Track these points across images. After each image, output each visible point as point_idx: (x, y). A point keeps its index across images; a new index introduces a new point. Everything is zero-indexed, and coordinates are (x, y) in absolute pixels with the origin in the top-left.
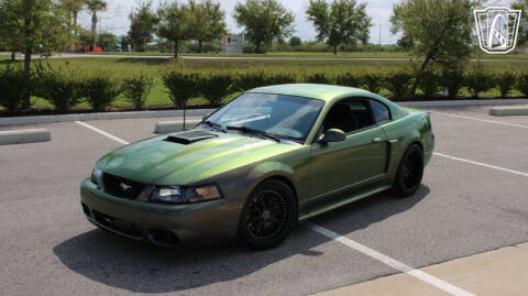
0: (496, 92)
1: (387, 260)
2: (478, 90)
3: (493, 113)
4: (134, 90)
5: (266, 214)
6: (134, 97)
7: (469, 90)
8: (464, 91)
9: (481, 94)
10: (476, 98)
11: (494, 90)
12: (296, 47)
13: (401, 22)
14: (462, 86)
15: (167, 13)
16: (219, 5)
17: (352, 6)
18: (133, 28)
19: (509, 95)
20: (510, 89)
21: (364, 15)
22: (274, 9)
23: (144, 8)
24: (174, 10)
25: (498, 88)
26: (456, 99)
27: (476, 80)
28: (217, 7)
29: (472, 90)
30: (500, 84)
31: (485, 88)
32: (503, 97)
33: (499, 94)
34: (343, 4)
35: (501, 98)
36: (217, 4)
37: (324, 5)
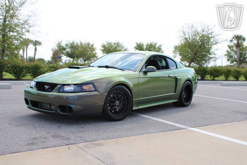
0: (222, 77)
1: (177, 125)
2: (215, 76)
3: (222, 85)
5: (117, 103)
7: (210, 76)
8: (208, 77)
9: (216, 78)
10: (213, 80)
13: (178, 53)
14: (207, 75)
15: (69, 45)
16: (93, 44)
17: (155, 45)
18: (54, 55)
19: (229, 79)
20: (229, 76)
21: (160, 49)
22: (119, 46)
23: (59, 43)
24: (73, 44)
25: (224, 76)
26: (204, 80)
27: (213, 72)
28: (92, 45)
29: (212, 77)
30: (225, 74)
31: (218, 76)
32: (226, 80)
33: (225, 79)
34: (151, 44)
35: (225, 80)
36: (92, 44)
37: (143, 44)
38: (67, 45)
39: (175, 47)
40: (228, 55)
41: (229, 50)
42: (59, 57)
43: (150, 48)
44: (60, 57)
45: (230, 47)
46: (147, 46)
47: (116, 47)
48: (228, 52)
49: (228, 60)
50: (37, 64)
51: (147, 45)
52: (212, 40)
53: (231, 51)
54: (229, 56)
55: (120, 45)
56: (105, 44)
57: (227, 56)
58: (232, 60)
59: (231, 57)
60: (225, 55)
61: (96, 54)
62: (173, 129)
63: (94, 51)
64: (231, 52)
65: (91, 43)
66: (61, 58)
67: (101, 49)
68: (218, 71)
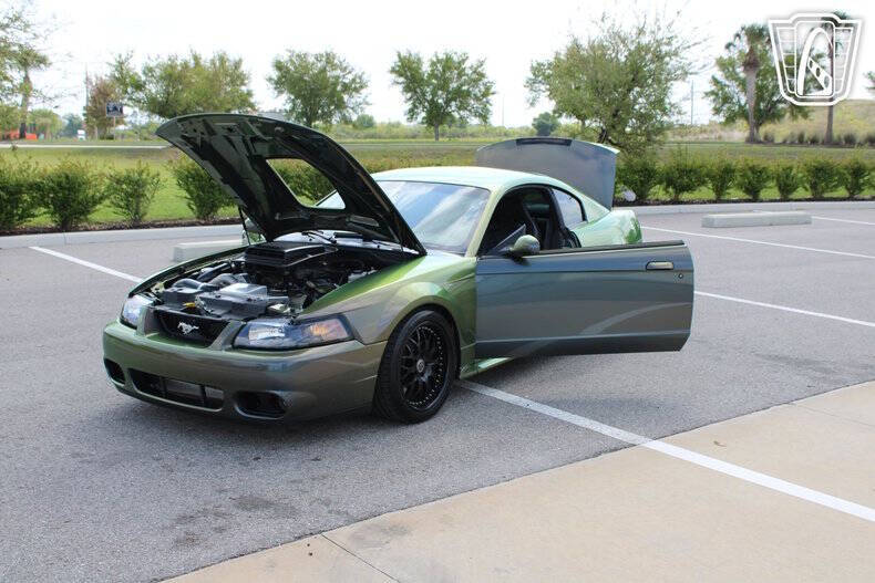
0: (706, 192)
1: (607, 430)
2: (680, 189)
3: (709, 225)
4: (128, 195)
5: (421, 364)
6: (127, 206)
7: (666, 189)
8: (658, 191)
9: (685, 196)
10: (677, 201)
11: (703, 189)
12: (367, 131)
13: (543, 87)
14: (655, 184)
15: (158, 72)
16: (240, 60)
17: (464, 61)
18: (94, 99)
19: (726, 197)
20: (728, 188)
21: (482, 76)
22: (334, 67)
23: (121, 64)
24: (171, 66)
25: (710, 186)
26: (647, 204)
27: (677, 174)
28: (237, 65)
29: (671, 190)
30: (713, 178)
31: (689, 188)
32: (718, 201)
33: (712, 196)
34: (449, 59)
35: (715, 202)
36: (237, 59)
37: (419, 59)
38: (149, 71)
39: (532, 67)
40: (717, 95)
41: (720, 75)
42: (115, 109)
43: (444, 71)
44: (118, 110)
45: (723, 64)
46: (433, 64)
47: (323, 70)
48: (716, 81)
49: (717, 111)
50: (68, 172)
51: (435, 60)
52: (672, 63)
53: (727, 78)
54: (721, 98)
55: (336, 61)
56: (285, 58)
57: (712, 97)
58: (729, 109)
59: (727, 99)
60: (707, 94)
61: (249, 94)
62: (596, 446)
63: (243, 84)
64: (727, 83)
65: (232, 56)
66: (121, 111)
67: (270, 79)
68: (691, 171)
